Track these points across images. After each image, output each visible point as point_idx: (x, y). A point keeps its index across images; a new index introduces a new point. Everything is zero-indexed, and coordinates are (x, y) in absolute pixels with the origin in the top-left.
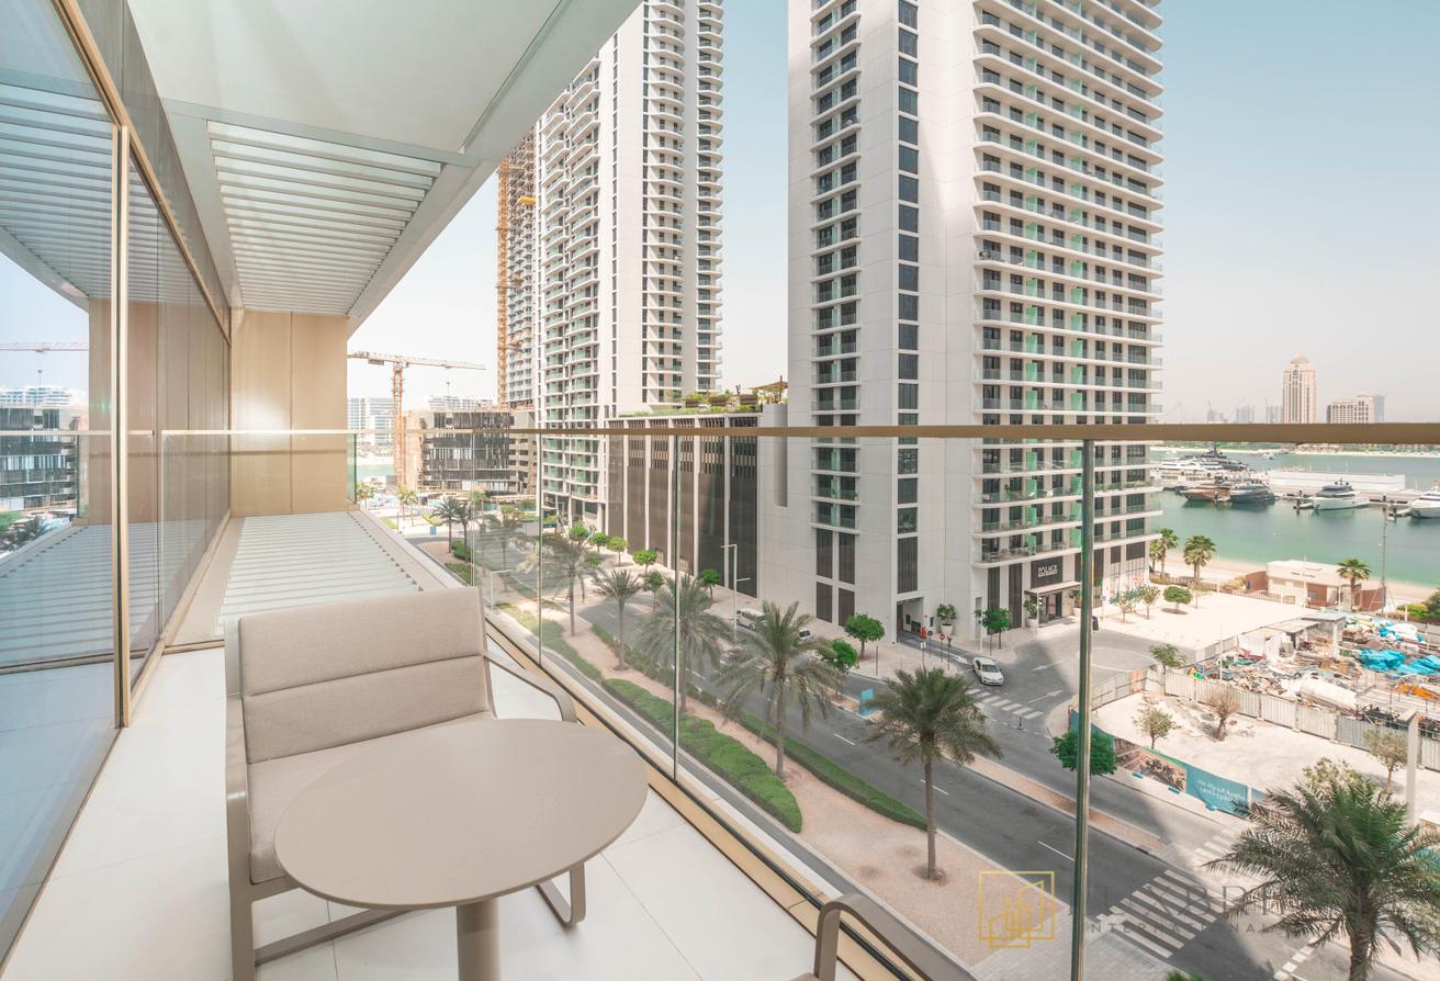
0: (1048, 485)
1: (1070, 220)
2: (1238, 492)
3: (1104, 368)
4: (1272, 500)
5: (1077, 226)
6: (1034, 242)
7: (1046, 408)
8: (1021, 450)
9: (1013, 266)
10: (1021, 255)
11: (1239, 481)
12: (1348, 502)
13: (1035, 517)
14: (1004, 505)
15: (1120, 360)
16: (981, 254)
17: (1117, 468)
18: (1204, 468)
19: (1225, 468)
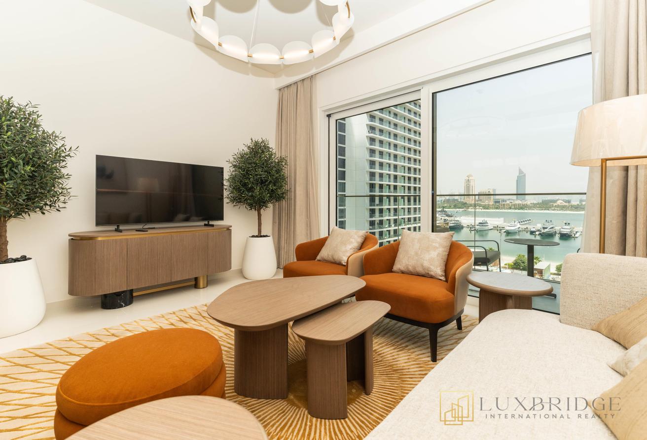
0: (392, 222)
1: (400, 120)
2: (452, 225)
3: (410, 177)
4: (462, 227)
5: (402, 122)
6: (387, 128)
7: (391, 192)
8: (382, 209)
9: (380, 137)
10: (383, 132)
11: (451, 221)
12: (486, 228)
13: (388, 235)
14: (377, 231)
15: (416, 174)
16: (369, 132)
17: (415, 216)
18: (440, 216)
19: (447, 216)
